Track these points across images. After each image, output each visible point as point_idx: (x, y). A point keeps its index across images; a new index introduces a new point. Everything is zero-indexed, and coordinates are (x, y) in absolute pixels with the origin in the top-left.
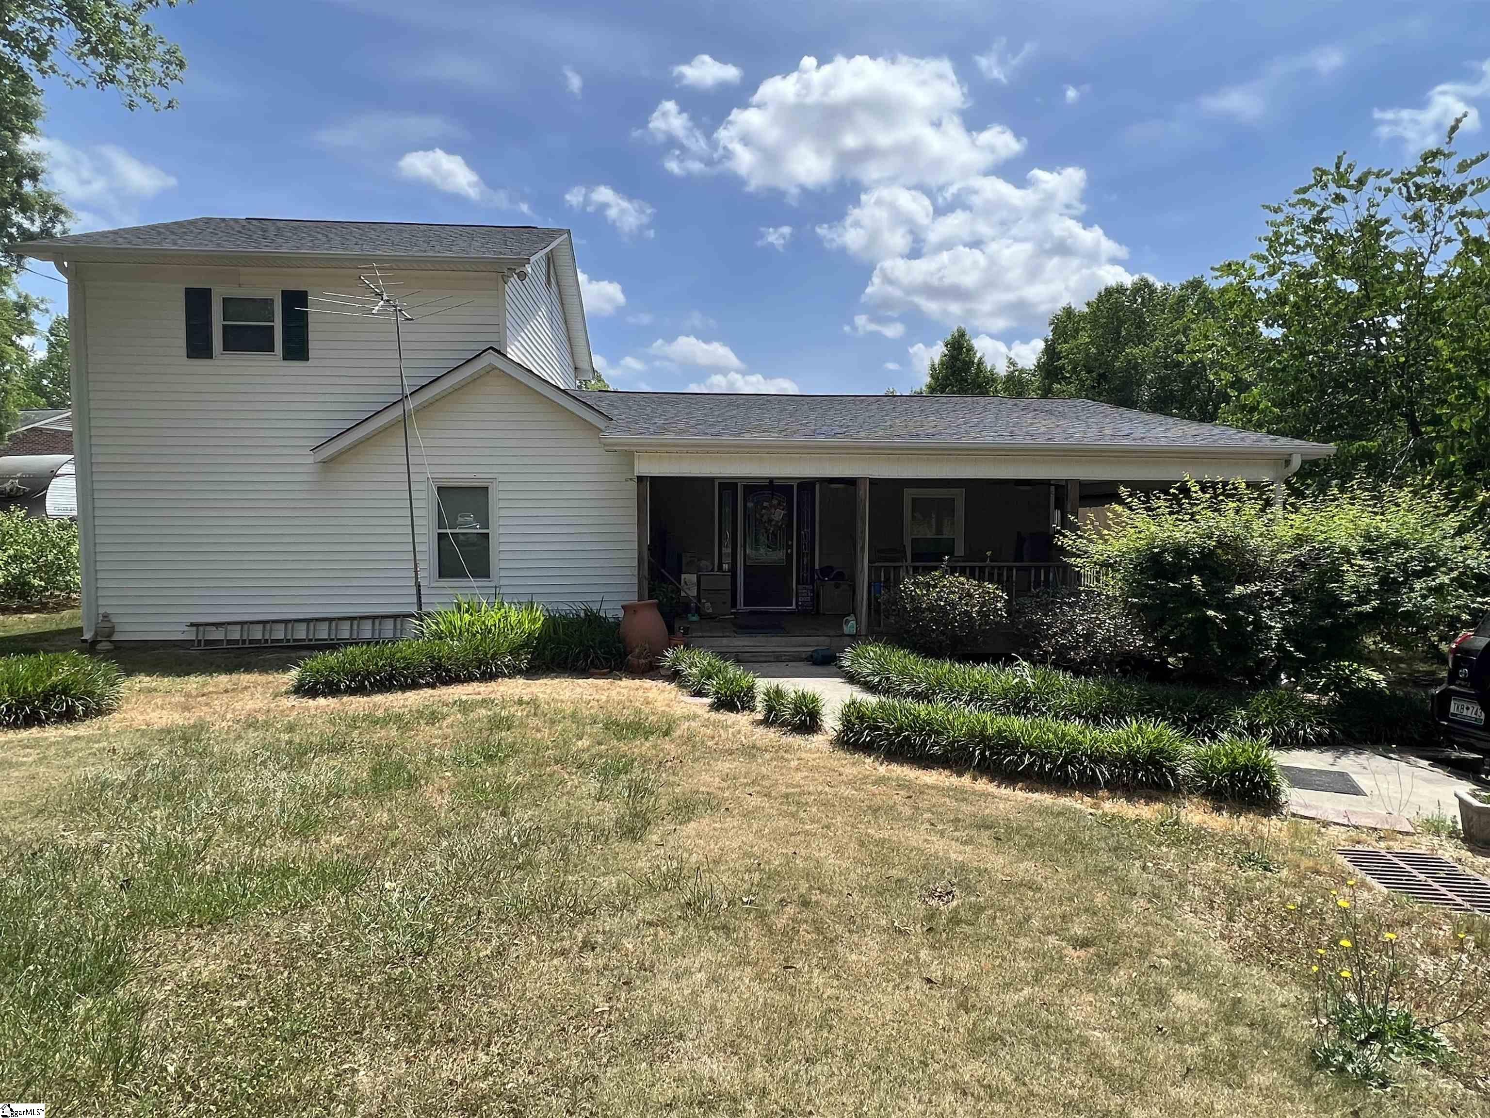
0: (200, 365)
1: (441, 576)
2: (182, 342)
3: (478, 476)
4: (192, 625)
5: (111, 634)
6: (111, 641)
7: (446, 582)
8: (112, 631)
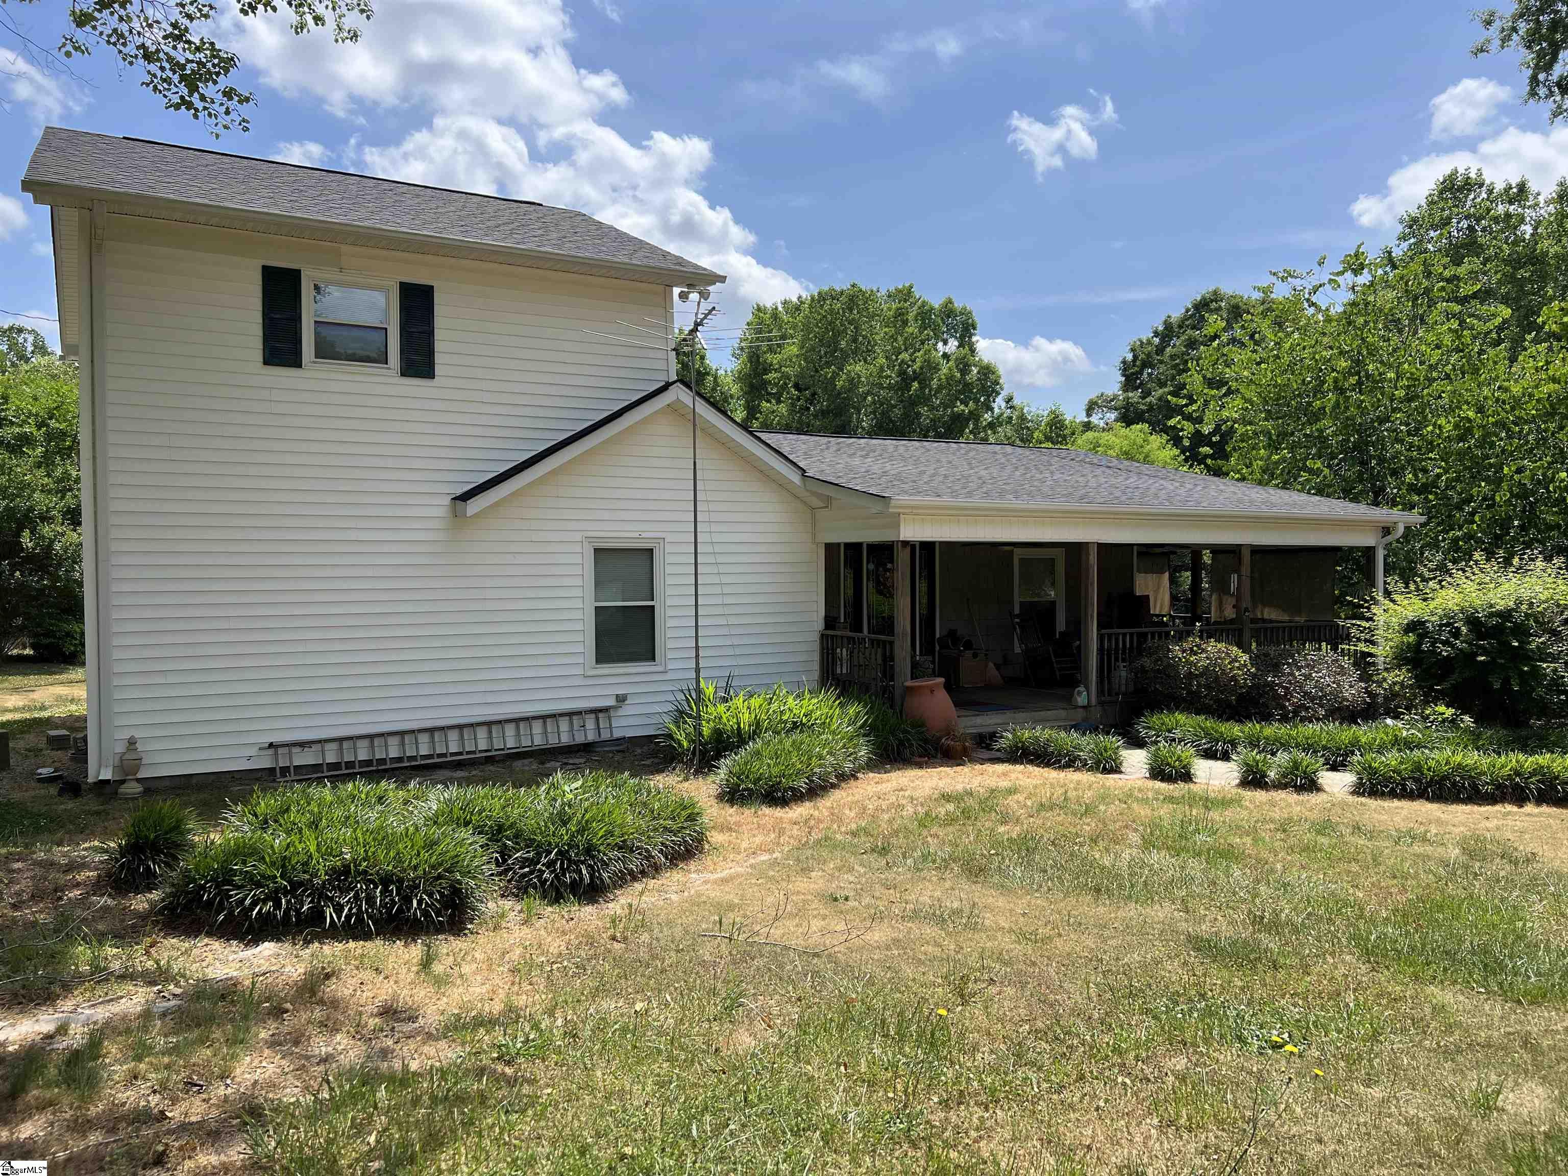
0: (282, 375)
1: (599, 660)
2: (257, 343)
3: (644, 535)
4: (271, 745)
5: (137, 769)
6: (139, 780)
7: (606, 669)
8: (138, 763)
